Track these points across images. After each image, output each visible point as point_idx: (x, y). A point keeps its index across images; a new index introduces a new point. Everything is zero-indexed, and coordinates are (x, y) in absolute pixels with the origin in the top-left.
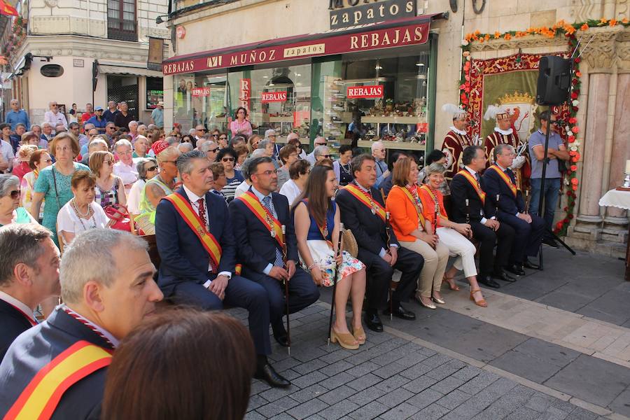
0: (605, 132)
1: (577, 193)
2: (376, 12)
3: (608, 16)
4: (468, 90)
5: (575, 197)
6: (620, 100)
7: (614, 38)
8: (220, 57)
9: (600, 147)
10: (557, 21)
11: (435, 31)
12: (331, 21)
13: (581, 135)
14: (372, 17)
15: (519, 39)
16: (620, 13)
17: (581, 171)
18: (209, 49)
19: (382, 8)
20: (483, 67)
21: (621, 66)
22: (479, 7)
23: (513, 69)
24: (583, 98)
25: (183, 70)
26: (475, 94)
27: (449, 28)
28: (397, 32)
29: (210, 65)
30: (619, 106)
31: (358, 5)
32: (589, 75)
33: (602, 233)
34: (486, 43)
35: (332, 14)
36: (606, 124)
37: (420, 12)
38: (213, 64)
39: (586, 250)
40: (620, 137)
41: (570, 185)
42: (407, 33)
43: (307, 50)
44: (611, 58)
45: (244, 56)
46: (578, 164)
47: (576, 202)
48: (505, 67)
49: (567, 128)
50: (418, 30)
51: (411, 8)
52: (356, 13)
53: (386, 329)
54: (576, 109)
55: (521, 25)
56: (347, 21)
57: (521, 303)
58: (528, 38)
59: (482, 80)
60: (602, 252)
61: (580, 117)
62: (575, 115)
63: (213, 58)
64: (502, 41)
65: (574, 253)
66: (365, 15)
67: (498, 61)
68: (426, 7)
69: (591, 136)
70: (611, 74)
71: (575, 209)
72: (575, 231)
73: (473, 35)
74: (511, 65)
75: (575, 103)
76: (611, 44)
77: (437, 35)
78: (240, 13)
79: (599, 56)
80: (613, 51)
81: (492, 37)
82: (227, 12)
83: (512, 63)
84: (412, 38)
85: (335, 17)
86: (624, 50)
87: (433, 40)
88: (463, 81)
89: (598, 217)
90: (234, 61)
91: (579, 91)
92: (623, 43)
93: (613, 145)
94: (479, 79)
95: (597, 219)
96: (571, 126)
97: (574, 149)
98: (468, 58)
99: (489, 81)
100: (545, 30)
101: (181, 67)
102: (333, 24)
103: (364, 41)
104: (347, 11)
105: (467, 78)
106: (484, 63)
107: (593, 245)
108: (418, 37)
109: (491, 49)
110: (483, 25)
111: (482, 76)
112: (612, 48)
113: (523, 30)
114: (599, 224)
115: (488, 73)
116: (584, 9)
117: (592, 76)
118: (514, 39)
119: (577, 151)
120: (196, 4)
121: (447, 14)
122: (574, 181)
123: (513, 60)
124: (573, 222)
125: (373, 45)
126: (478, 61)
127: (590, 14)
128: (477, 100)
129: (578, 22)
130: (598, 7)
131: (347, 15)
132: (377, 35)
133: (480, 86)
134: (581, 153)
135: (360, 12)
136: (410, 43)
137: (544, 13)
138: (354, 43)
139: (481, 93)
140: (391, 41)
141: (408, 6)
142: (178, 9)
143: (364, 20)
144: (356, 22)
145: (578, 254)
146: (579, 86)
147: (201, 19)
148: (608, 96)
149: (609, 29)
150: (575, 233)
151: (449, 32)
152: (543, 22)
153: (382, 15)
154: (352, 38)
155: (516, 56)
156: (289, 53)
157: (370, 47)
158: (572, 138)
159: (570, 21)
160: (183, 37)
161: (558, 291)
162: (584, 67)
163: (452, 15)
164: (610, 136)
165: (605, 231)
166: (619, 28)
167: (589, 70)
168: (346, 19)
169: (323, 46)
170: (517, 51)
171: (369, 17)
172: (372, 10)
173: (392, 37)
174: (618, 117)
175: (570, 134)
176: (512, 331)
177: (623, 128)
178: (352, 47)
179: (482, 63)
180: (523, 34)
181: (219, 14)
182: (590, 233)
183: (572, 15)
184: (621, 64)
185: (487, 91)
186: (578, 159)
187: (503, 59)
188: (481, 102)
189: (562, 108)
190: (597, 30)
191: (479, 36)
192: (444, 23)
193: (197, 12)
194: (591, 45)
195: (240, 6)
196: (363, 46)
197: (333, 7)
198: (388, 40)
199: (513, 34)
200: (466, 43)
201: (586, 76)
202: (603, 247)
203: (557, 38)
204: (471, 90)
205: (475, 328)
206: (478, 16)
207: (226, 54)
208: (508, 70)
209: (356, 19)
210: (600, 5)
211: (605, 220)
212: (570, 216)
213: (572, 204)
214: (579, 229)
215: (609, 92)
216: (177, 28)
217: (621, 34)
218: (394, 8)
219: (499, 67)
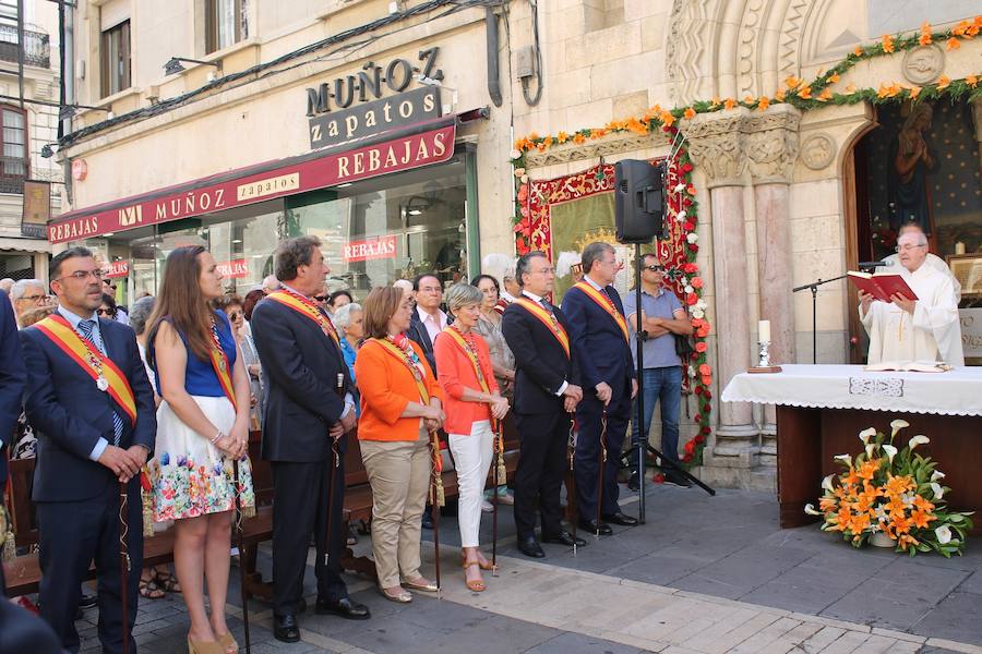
0: (746, 284)
1: (712, 390)
2: (380, 116)
3: (726, 94)
4: (526, 232)
5: (708, 397)
6: (762, 227)
7: (736, 127)
8: (139, 208)
9: (739, 309)
10: (650, 107)
11: (469, 138)
12: (312, 135)
13: (707, 291)
14: (374, 123)
15: (598, 141)
16: (744, 90)
17: (714, 350)
18: (125, 195)
19: (387, 108)
20: (548, 191)
21: (756, 173)
22: (533, 94)
23: (594, 192)
24: (703, 227)
25: (81, 233)
26: (539, 238)
27: (492, 132)
28: (407, 144)
29: (124, 222)
30: (762, 239)
31: (352, 106)
32: (710, 190)
33: (760, 454)
34: (547, 151)
35: (312, 124)
36: (745, 268)
37: (446, 110)
38: (128, 219)
39: (735, 486)
40: (769, 289)
41: (698, 377)
42: (423, 144)
43: (273, 184)
44: (736, 160)
45: (176, 203)
46: (707, 340)
47: (712, 404)
48: (581, 188)
49: (684, 280)
50: (439, 138)
51: (431, 104)
52: (348, 120)
53: (306, 636)
54: (694, 249)
55: (598, 119)
56: (336, 133)
57: (578, 578)
58: (611, 137)
59: (548, 213)
60: (760, 486)
61: (702, 261)
62: (694, 258)
63: (128, 210)
64: (571, 146)
65: (712, 493)
66: (362, 121)
67: (569, 181)
68: (455, 101)
69: (723, 292)
70: (743, 186)
71: (713, 417)
72: (715, 455)
73: (525, 140)
74: (587, 185)
75: (691, 238)
76: (733, 137)
77: (475, 145)
78: (171, 132)
79: (718, 159)
80: (737, 150)
81: (555, 142)
82: (152, 130)
83: (591, 181)
84: (430, 153)
85: (317, 128)
86: (755, 148)
87: (466, 152)
88: (519, 217)
89: (751, 428)
90: (161, 212)
91: (696, 218)
92: (752, 136)
93: (761, 301)
94: (543, 212)
95: (749, 431)
96: (690, 275)
97: (698, 315)
98: (524, 179)
99: (559, 215)
100: (633, 122)
101: (78, 230)
102: (315, 139)
103: (357, 164)
104: (337, 116)
105: (525, 212)
106: (549, 186)
107: (746, 477)
108: (439, 151)
109: (557, 161)
110: (543, 123)
111: (547, 207)
112: (736, 144)
113: (603, 127)
114: (753, 439)
115: (556, 201)
116: (689, 86)
117: (713, 191)
118: (589, 142)
119: (704, 318)
120: (103, 120)
121: (488, 109)
122: (703, 370)
123: (592, 176)
124: (711, 440)
125: (372, 169)
126: (540, 183)
127: (698, 93)
128: (544, 247)
129: (680, 106)
130: (709, 81)
131: (335, 123)
132: (378, 152)
133: (545, 224)
134: (711, 321)
135: (354, 118)
136: (426, 161)
137: (632, 97)
138: (343, 170)
139: (548, 235)
140: (399, 160)
141: (427, 102)
142: (75, 130)
143: (361, 129)
144: (350, 135)
145: (721, 494)
146: (696, 210)
147: (110, 145)
148: (743, 224)
149: (726, 114)
150: (716, 459)
151: (492, 140)
152: (635, 111)
153: (389, 120)
154: (340, 160)
155: (596, 169)
156: (246, 192)
157: (367, 173)
158: (692, 297)
159: (668, 106)
160: (83, 177)
161: (655, 555)
162: (699, 179)
163: (496, 112)
164: (753, 289)
165: (764, 450)
166: (741, 112)
167: (707, 182)
168: (334, 132)
169: (296, 176)
170: (597, 162)
171: (368, 125)
172: (372, 112)
173: (400, 154)
174: (763, 255)
175: (689, 290)
176: (537, 624)
177: (772, 274)
178: (341, 176)
179: (545, 186)
180: (602, 133)
181: (140, 135)
182: (737, 456)
183: (671, 97)
184: (756, 169)
185: (559, 232)
186: (705, 332)
187: (577, 176)
188: (549, 249)
189: (674, 249)
190: (709, 116)
191: (536, 141)
192: (484, 125)
193: (104, 135)
194: (703, 142)
195: (170, 120)
196: (356, 172)
197: (314, 112)
198: (394, 160)
199: (587, 133)
200: (517, 155)
201: (705, 192)
202: (762, 477)
203: (654, 136)
204: (532, 231)
205: (471, 625)
206: (534, 109)
207: (148, 201)
208: (587, 194)
209: (350, 130)
210: (711, 78)
211: (764, 432)
212: (705, 431)
213: (707, 410)
214: (721, 450)
215: (743, 216)
216: (74, 163)
217: (745, 122)
218: (406, 107)
219: (572, 190)
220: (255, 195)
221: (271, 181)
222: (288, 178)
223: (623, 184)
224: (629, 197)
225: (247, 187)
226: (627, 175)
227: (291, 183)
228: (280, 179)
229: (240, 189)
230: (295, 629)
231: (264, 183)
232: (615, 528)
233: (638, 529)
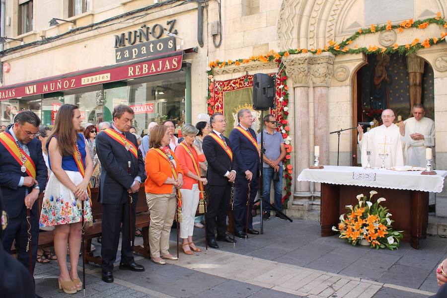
0: (308, 130)
1: (292, 176)
2: (148, 49)
3: (302, 47)
4: (212, 104)
5: (291, 179)
6: (316, 106)
7: (307, 61)
8: (35, 86)
9: (305, 141)
10: (269, 51)
11: (188, 61)
12: (117, 56)
13: (292, 132)
14: (145, 52)
15: (246, 65)
16: (310, 45)
17: (294, 158)
18: (28, 80)
19: (151, 46)
20: (223, 86)
21: (314, 82)
22: (217, 42)
23: (243, 87)
24: (291, 104)
25: (7, 96)
26: (218, 106)
27: (199, 59)
28: (160, 62)
29: (28, 92)
30: (316, 110)
31: (136, 44)
32: (294, 88)
33: (313, 204)
34: (223, 68)
35: (117, 51)
36: (308, 123)
37: (178, 48)
38: (30, 91)
39: (301, 218)
40: (319, 132)
41: (286, 170)
42: (167, 63)
43: (98, 79)
44: (306, 76)
45: (53, 85)
46: (291, 154)
47: (293, 182)
48: (238, 85)
49: (282, 128)
50: (175, 60)
51: (172, 45)
52: (133, 50)
54: (286, 114)
55: (246, 55)
57: (233, 256)
58: (252, 63)
59: (222, 96)
60: (312, 218)
61: (290, 119)
62: (286, 118)
63: (30, 87)
64: (234, 66)
65: (291, 221)
66: (140, 51)
67: (232, 82)
68: (182, 44)
69: (299, 133)
70: (309, 87)
71: (292, 188)
72: (293, 204)
73: (213, 63)
74: (240, 84)
75: (285, 109)
76: (305, 66)
77: (191, 64)
78: (51, 52)
79: (299, 75)
80: (306, 71)
81: (227, 64)
82: (42, 51)
83: (242, 82)
84: (170, 67)
85: (119, 53)
86: (315, 70)
87: (187, 67)
88: (209, 97)
89: (309, 193)
90: (45, 89)
91: (288, 100)
92: (314, 65)
93: (315, 138)
94: (220, 95)
95: (308, 194)
96: (284, 125)
97: (287, 143)
98: (212, 80)
99: (227, 96)
100: (262, 57)
101: (5, 95)
102: (118, 58)
103: (137, 70)
104: (128, 48)
105: (212, 94)
106: (223, 84)
107: (306, 214)
108: (175, 66)
109: (227, 73)
110: (221, 56)
111: (222, 93)
112: (306, 69)
113: (248, 58)
114: (310, 198)
115: (226, 90)
116: (287, 42)
117: (295, 89)
118: (242, 65)
119: (290, 144)
120: (19, 45)
121: (197, 48)
122: (288, 167)
123: (242, 80)
124: (291, 198)
125: (144, 73)
126: (219, 82)
127: (290, 45)
128: (220, 111)
129: (283, 51)
130: (295, 40)
131: (127, 51)
132: (147, 65)
133: (221, 100)
134: (293, 146)
135: (136, 49)
136: (169, 70)
137: (262, 46)
138: (131, 72)
139: (222, 105)
140: (156, 69)
141: (170, 44)
142: (5, 49)
143: (139, 55)
144: (134, 57)
145: (295, 221)
146: (288, 97)
147: (22, 57)
148: (308, 103)
149: (303, 55)
150: (294, 206)
151: (199, 62)
152: (262, 52)
153: (152, 51)
154: (130, 68)
155: (244, 77)
156: (85, 81)
157: (142, 74)
158: (285, 135)
159: (277, 50)
160: (8, 71)
161: (267, 247)
162: (290, 83)
163: (200, 49)
164: (312, 132)
165: (314, 203)
166: (309, 55)
167: (293, 84)
168: (127, 55)
169: (109, 75)
170: (245, 74)
171: (143, 53)
172: (144, 47)
173: (157, 66)
174: (316, 118)
175: (284, 132)
176: (217, 276)
177: (320, 126)
178: (129, 75)
179: (222, 84)
180: (248, 61)
181: (36, 53)
182: (303, 205)
183: (279, 46)
184: (315, 80)
185: (227, 104)
186: (291, 150)
187: (236, 80)
188: (222, 112)
189: (278, 114)
190: (295, 56)
191: (218, 63)
192: (195, 55)
193: (19, 52)
194: (292, 67)
195: (51, 47)
196: (137, 74)
197: (118, 46)
198: (154, 69)
199: (241, 61)
200: (209, 69)
201: (292, 89)
202: (313, 215)
203: (270, 63)
204: (215, 103)
205: (187, 276)
206: (218, 49)
207: (40, 83)
208: (240, 88)
209: (134, 55)
210: (296, 39)
211: (314, 195)
212: (289, 194)
213: (290, 184)
214: (296, 202)
215: (308, 100)
216: (4, 65)
217: (311, 59)
218: (160, 46)
219: (233, 86)
220: (90, 82)
221: (98, 76)
222: (105, 75)
223: (257, 84)
224: (259, 90)
225: (86, 79)
226: (259, 80)
227: (106, 78)
228: (101, 76)
229: (83, 79)
230: (111, 277)
231: (94, 77)
232: (250, 235)
233: (260, 236)
